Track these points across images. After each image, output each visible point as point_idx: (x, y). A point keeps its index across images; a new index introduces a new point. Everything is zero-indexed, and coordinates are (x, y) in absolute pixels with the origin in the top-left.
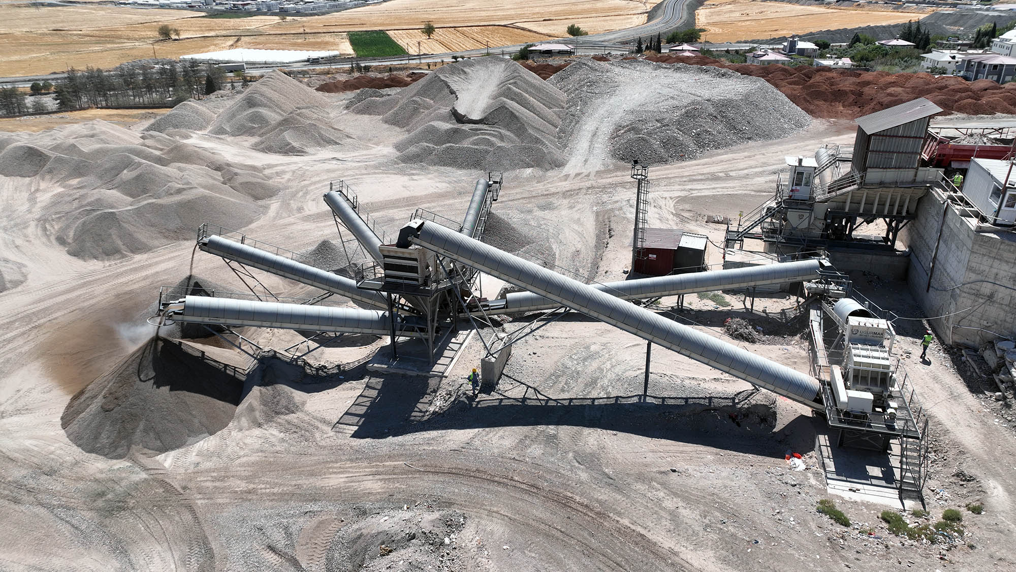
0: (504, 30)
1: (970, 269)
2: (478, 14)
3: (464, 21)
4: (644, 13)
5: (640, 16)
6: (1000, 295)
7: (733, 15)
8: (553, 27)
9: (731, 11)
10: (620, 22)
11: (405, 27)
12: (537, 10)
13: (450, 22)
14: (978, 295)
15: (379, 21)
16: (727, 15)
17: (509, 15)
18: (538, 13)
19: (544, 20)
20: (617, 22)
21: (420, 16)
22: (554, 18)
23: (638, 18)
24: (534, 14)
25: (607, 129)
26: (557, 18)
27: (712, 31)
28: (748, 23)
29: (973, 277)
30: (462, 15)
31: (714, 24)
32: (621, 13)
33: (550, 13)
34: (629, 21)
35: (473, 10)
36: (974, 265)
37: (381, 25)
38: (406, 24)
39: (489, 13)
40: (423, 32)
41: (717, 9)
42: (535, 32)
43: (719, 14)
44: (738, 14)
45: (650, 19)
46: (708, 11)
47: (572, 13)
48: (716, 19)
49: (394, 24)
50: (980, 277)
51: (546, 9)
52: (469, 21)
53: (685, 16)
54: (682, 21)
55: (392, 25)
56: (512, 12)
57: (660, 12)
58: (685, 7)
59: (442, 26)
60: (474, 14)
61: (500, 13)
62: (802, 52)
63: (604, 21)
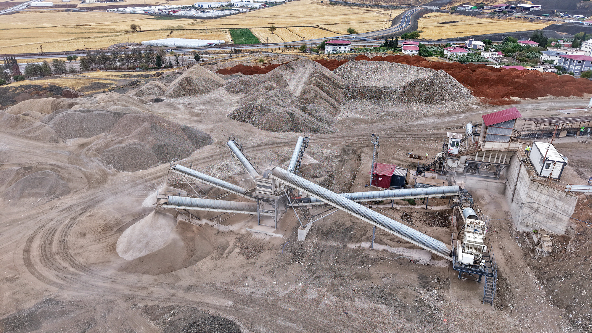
0: (313, 29)
1: (529, 196)
3: (292, 23)
4: (390, 21)
5: (388, 22)
6: (541, 209)
8: (339, 28)
10: (376, 26)
11: (260, 27)
13: (284, 24)
14: (531, 208)
15: (246, 23)
17: (315, 20)
19: (335, 24)
21: (269, 20)
22: (340, 23)
23: (386, 24)
26: (342, 23)
27: (427, 32)
29: (530, 200)
30: (290, 20)
31: (427, 28)
33: (338, 20)
34: (381, 25)
36: (530, 194)
37: (247, 25)
40: (269, 30)
41: (432, 19)
42: (330, 31)
43: (431, 22)
45: (393, 24)
46: (425, 20)
48: (429, 25)
49: (254, 25)
50: (532, 201)
53: (412, 23)
54: (410, 26)
56: (319, 18)
57: (398, 20)
58: (413, 18)
59: (280, 26)
61: (310, 19)
62: (476, 47)
63: (368, 25)
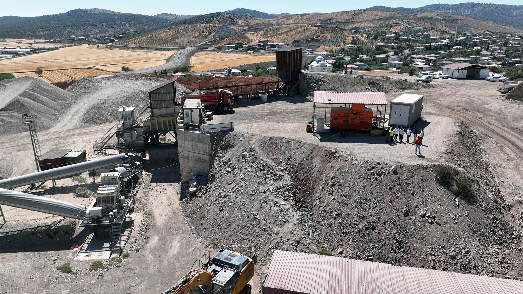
0: (87, 70)
2: (73, 62)
3: (64, 67)
4: (164, 60)
5: (162, 61)
7: (208, 59)
8: (115, 68)
9: (207, 58)
10: (152, 64)
11: (25, 71)
12: (108, 60)
13: (55, 67)
15: (8, 68)
16: (205, 60)
17: (91, 63)
18: (108, 61)
19: (111, 65)
20: (150, 64)
21: (36, 65)
22: (117, 63)
23: (161, 62)
24: (106, 62)
25: (85, 109)
26: (119, 63)
27: (197, 67)
28: (214, 63)
30: (62, 63)
31: (198, 64)
32: (153, 60)
33: (115, 61)
34: (157, 63)
35: (70, 61)
37: (9, 70)
38: (26, 69)
39: (80, 62)
40: (36, 73)
41: (201, 57)
42: (105, 71)
43: (201, 59)
44: (210, 59)
45: (167, 62)
46: (196, 58)
47: (127, 61)
48: (199, 61)
49: (19, 70)
50: (183, 149)
51: (114, 59)
52: (67, 66)
53: (184, 60)
54: (183, 62)
55: (17, 70)
56: (94, 61)
57: (172, 59)
58: (185, 56)
59: (50, 69)
60: (70, 63)
61: (86, 62)
62: (234, 74)
63: (144, 64)
